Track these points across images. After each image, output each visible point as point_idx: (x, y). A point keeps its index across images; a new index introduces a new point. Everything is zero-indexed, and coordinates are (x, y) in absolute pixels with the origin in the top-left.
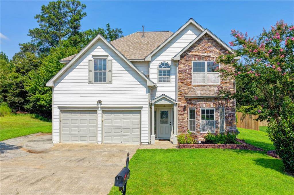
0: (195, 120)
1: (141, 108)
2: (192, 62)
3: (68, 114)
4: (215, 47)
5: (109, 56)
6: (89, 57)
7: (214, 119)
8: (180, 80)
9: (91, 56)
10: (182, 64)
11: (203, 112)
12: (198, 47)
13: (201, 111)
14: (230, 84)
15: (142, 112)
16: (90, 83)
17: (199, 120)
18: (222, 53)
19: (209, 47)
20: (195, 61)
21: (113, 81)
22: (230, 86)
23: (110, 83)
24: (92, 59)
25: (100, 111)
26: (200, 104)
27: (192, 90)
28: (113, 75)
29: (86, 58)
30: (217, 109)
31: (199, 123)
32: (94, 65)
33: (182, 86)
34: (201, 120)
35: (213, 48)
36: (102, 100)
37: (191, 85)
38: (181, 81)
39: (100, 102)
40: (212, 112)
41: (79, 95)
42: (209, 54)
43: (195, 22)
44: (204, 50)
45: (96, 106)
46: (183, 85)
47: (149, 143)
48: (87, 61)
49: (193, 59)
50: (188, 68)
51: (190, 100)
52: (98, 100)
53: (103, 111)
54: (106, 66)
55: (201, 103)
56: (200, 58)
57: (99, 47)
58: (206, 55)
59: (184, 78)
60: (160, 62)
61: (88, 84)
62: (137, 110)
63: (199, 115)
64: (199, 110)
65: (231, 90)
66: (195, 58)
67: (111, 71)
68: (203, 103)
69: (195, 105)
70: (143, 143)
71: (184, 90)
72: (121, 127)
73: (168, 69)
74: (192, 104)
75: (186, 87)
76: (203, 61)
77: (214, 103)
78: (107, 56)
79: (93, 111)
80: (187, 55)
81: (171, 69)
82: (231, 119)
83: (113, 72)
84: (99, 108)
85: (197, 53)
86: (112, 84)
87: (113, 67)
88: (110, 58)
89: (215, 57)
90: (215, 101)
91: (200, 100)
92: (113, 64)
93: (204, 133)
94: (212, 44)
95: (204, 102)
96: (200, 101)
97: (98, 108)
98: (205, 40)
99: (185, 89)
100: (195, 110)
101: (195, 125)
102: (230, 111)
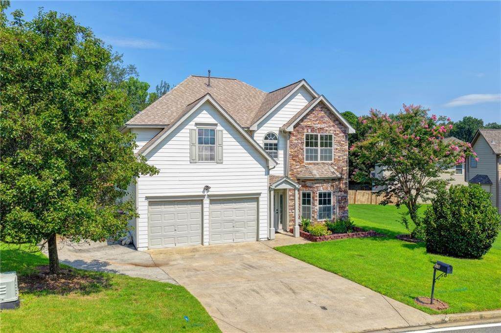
0: (311, 206)
1: (259, 194)
2: (305, 134)
3: (159, 207)
4: (329, 117)
5: (219, 125)
6: (191, 125)
7: (330, 204)
8: (291, 156)
9: (194, 124)
10: (294, 136)
11: (320, 195)
12: (311, 116)
13: (318, 195)
14: (343, 162)
15: (261, 199)
16: (192, 161)
17: (316, 206)
18: (336, 125)
19: (322, 117)
20: (308, 133)
21: (224, 159)
22: (343, 164)
23: (220, 162)
24: (195, 128)
25: (206, 201)
26: (317, 187)
27: (304, 169)
28: (224, 151)
29: (187, 127)
30: (334, 192)
31: (317, 209)
32: (197, 137)
33: (293, 165)
34: (318, 206)
35: (327, 119)
36: (209, 185)
37: (303, 162)
38: (292, 158)
39: (207, 188)
40: (329, 195)
41: (177, 179)
42: (323, 126)
43: (308, 84)
44: (317, 120)
45: (202, 194)
46: (294, 163)
47: (268, 238)
48: (188, 131)
49: (305, 131)
50: (300, 142)
51: (303, 182)
52: (203, 186)
53: (211, 200)
54: (214, 138)
55: (318, 185)
56: (313, 130)
57: (204, 112)
58: (319, 126)
59: (296, 154)
60: (266, 132)
61: (191, 163)
62: (254, 198)
63: (316, 200)
64: (317, 193)
65: (344, 168)
66: (307, 129)
67: (221, 145)
68: (320, 185)
69: (311, 187)
70: (261, 240)
71: (295, 169)
72: (233, 220)
73: (275, 142)
74: (307, 187)
75: (298, 165)
76: (316, 134)
77: (332, 186)
78: (216, 125)
79: (197, 200)
80: (300, 126)
81: (278, 142)
82: (344, 203)
83: (224, 147)
84: (206, 197)
85: (310, 124)
86: (222, 163)
87: (224, 140)
88: (219, 128)
89: (328, 129)
90: (333, 183)
91: (318, 181)
92: (224, 136)
93: (322, 221)
94: (325, 113)
95: (322, 184)
96: (318, 183)
97: (204, 196)
98: (318, 108)
99: (297, 167)
100: (310, 194)
101: (311, 212)
102: (343, 193)
